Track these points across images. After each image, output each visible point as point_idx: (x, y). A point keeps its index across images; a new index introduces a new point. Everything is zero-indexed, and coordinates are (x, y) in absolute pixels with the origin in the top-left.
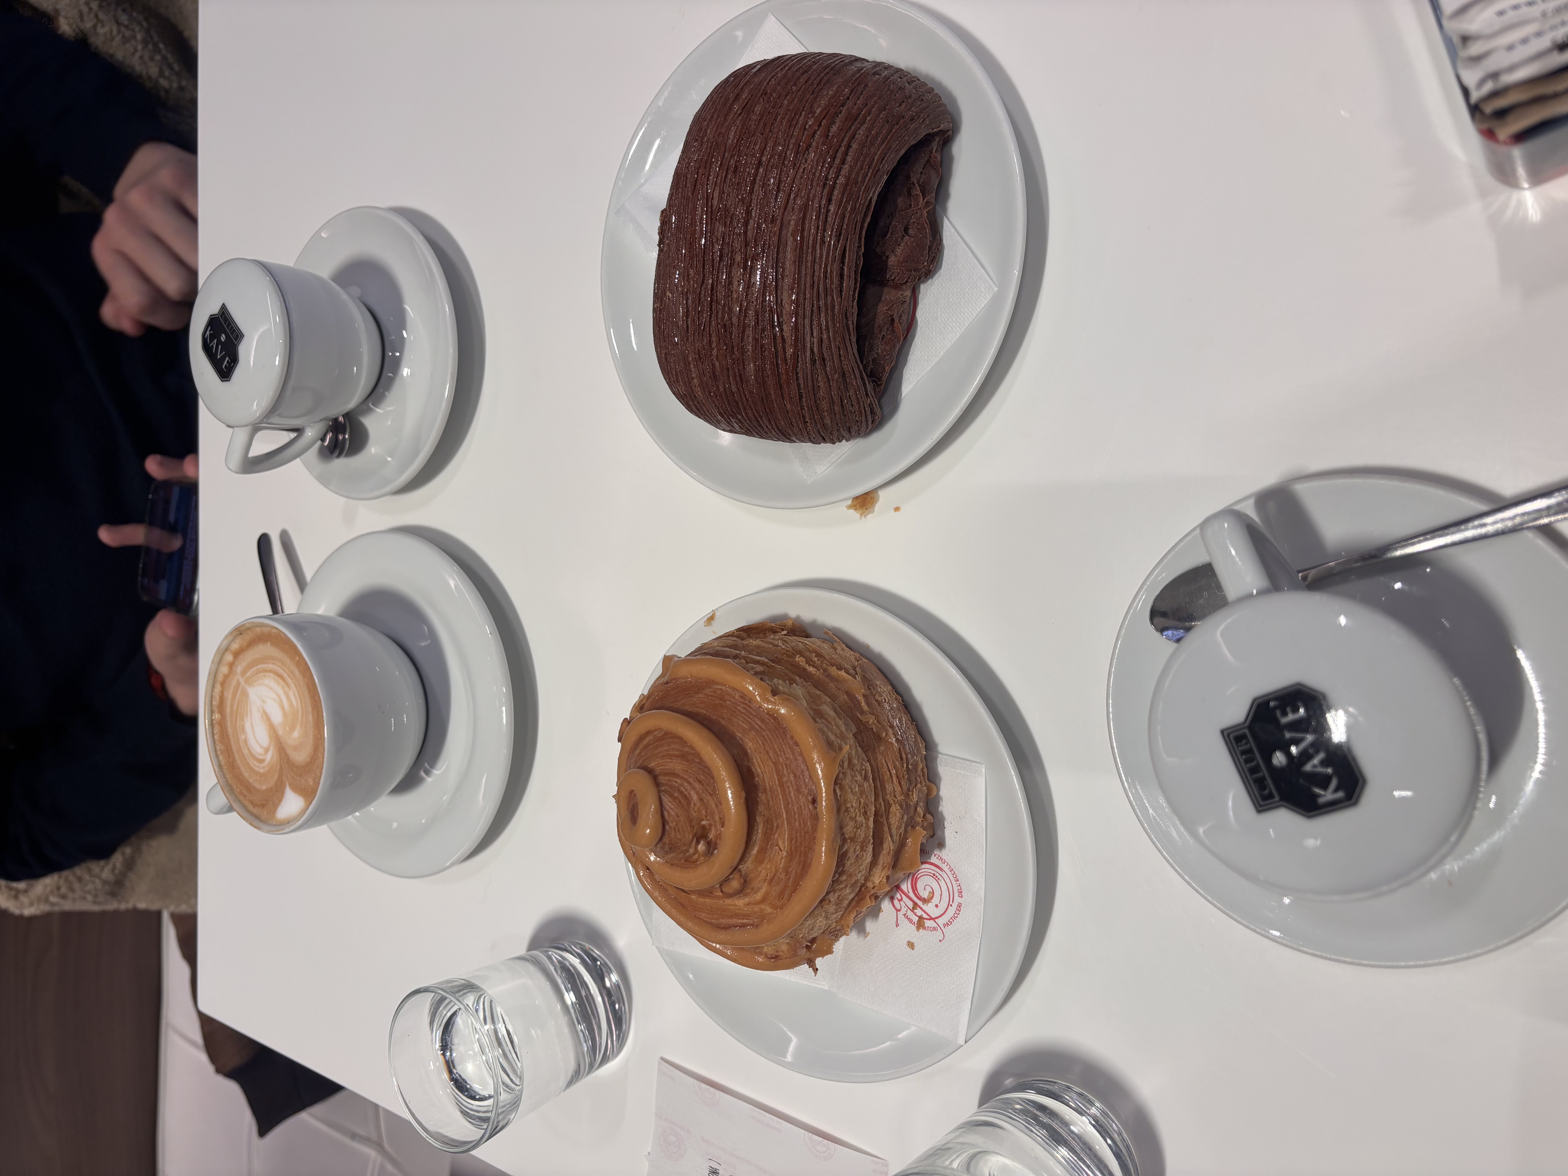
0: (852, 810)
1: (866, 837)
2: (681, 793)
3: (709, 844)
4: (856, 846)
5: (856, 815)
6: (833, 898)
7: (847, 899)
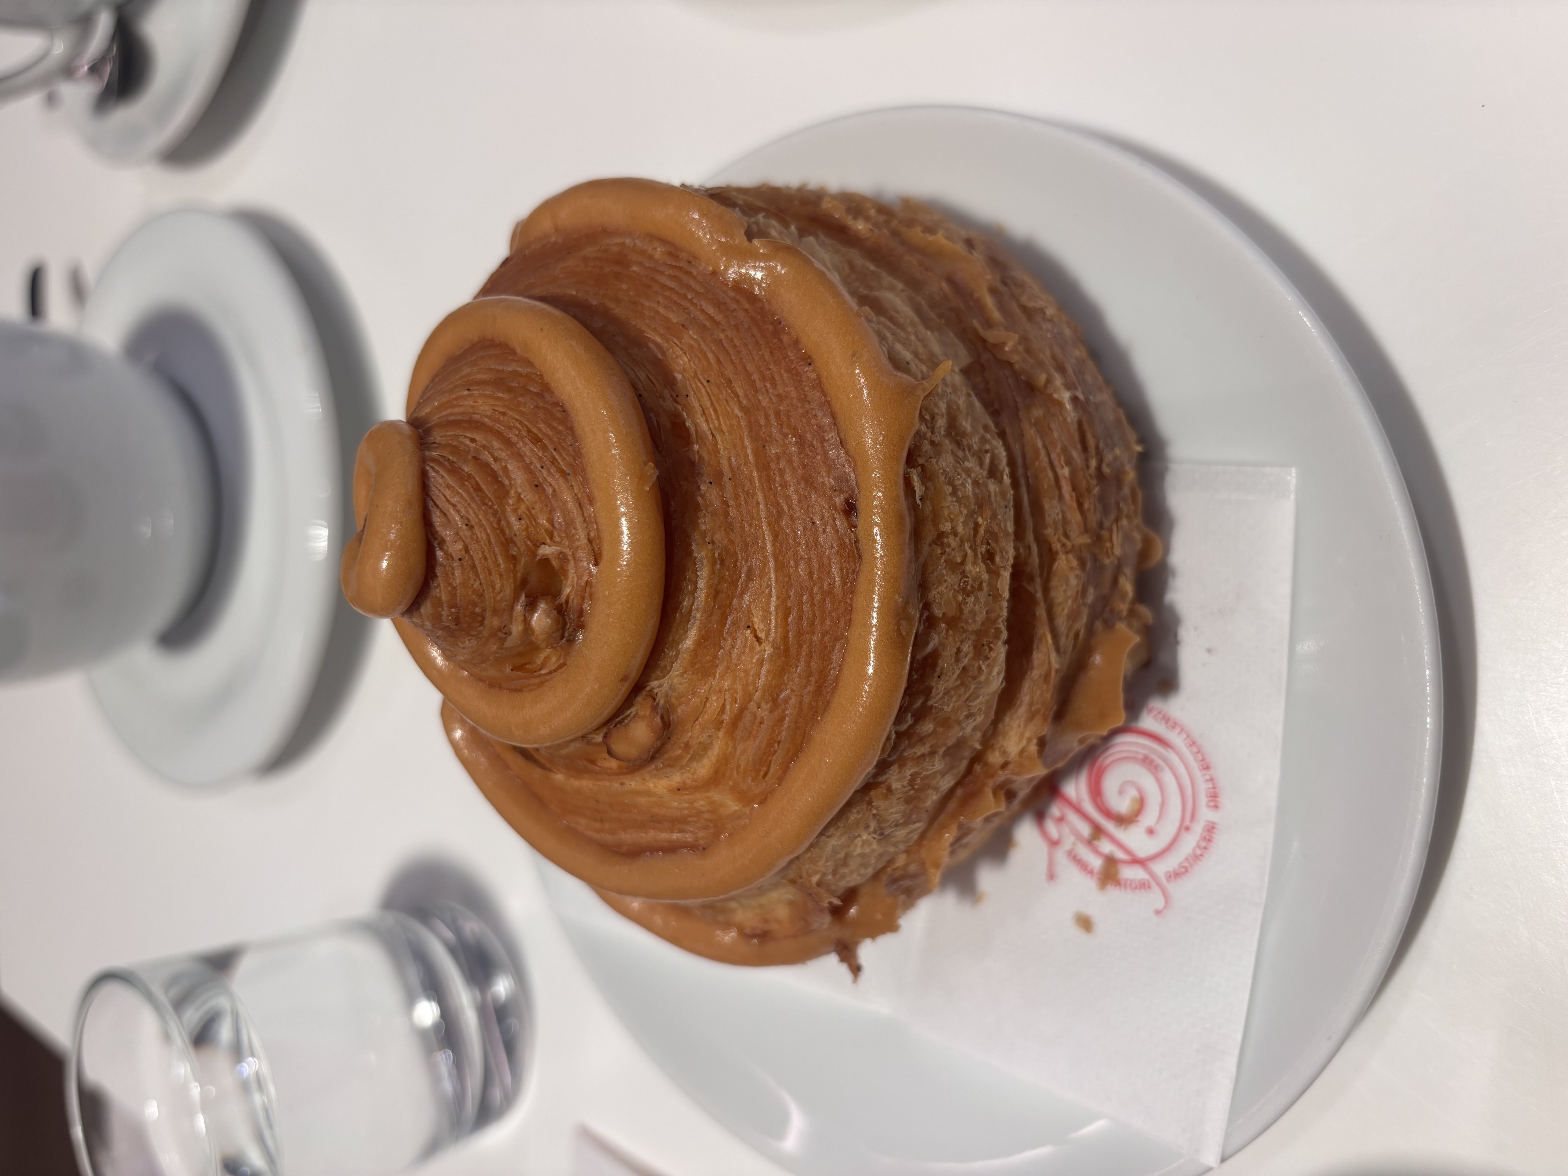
0: (953, 542)
1: (990, 621)
2: (484, 466)
3: (561, 611)
4: (962, 642)
5: (965, 556)
6: (896, 779)
7: (936, 789)
